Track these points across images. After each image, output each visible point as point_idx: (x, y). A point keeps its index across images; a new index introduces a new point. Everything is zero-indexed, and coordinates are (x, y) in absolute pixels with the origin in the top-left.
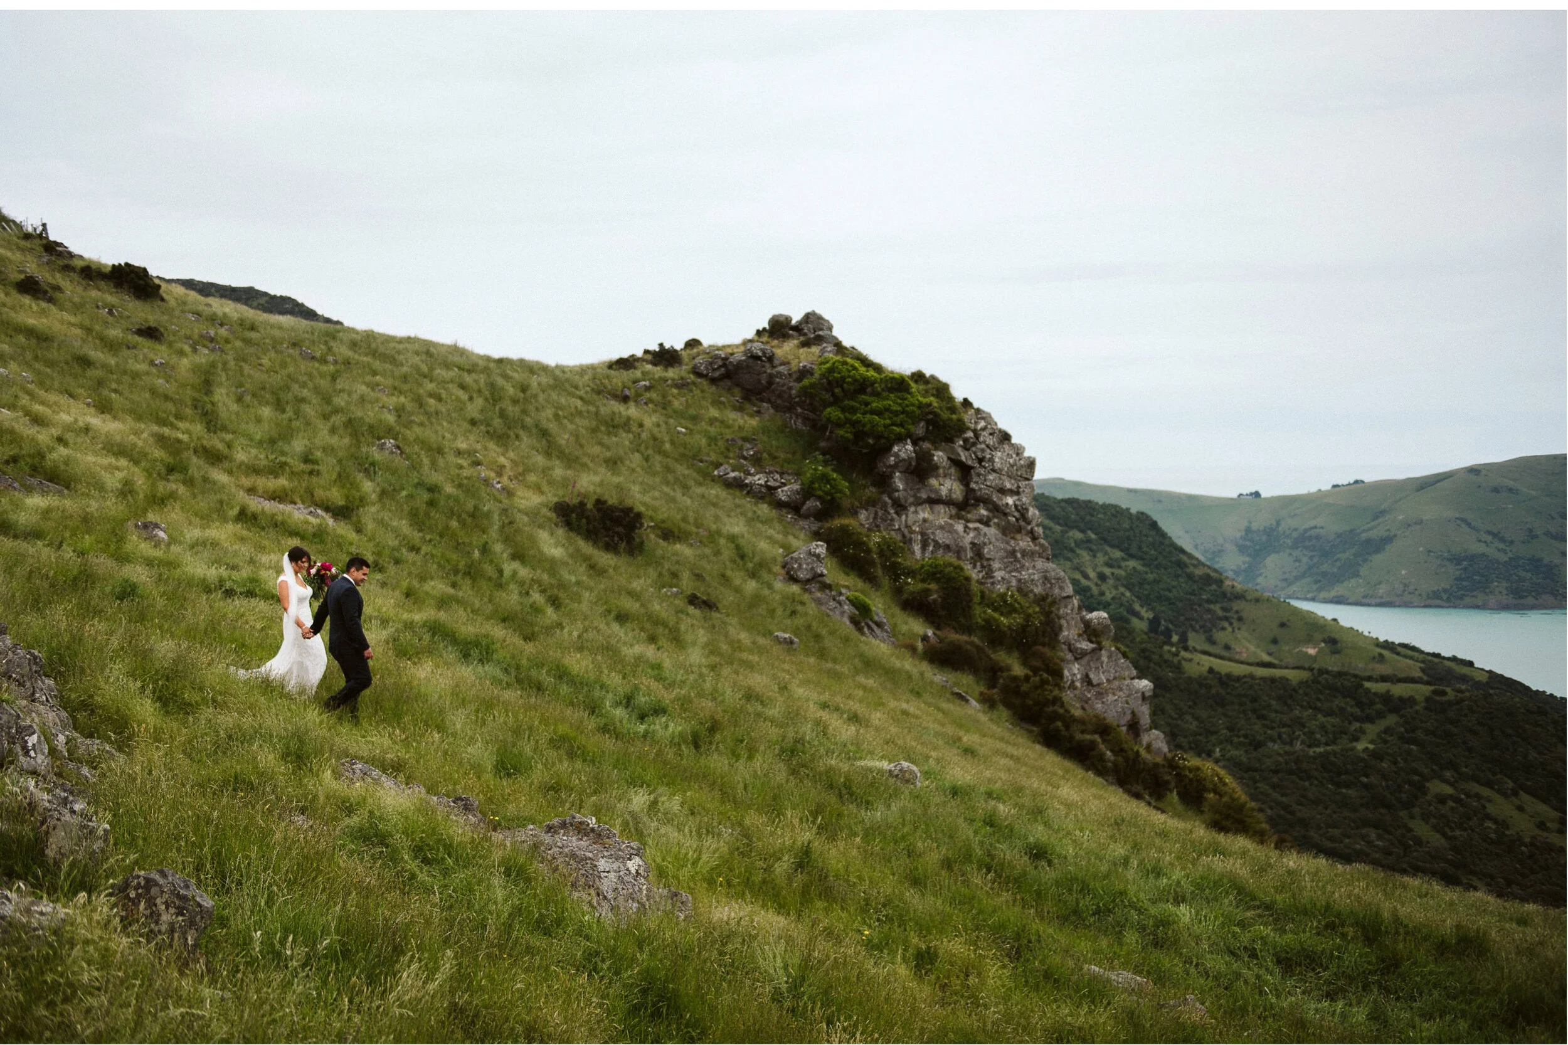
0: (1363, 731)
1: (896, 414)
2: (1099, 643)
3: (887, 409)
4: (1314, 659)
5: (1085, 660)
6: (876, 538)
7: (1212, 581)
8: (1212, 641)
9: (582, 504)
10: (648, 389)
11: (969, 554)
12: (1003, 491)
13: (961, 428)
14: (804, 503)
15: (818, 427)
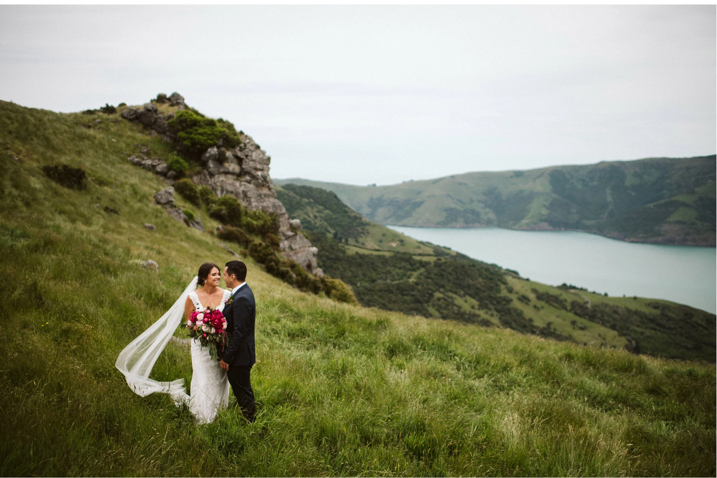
0: (412, 275)
1: (209, 135)
2: (296, 232)
3: (205, 133)
4: (395, 248)
5: (290, 240)
6: (199, 188)
7: (357, 218)
8: (357, 242)
9: (56, 167)
10: (100, 123)
11: (242, 195)
12: (256, 169)
13: (238, 142)
14: (168, 172)
15: (176, 141)
